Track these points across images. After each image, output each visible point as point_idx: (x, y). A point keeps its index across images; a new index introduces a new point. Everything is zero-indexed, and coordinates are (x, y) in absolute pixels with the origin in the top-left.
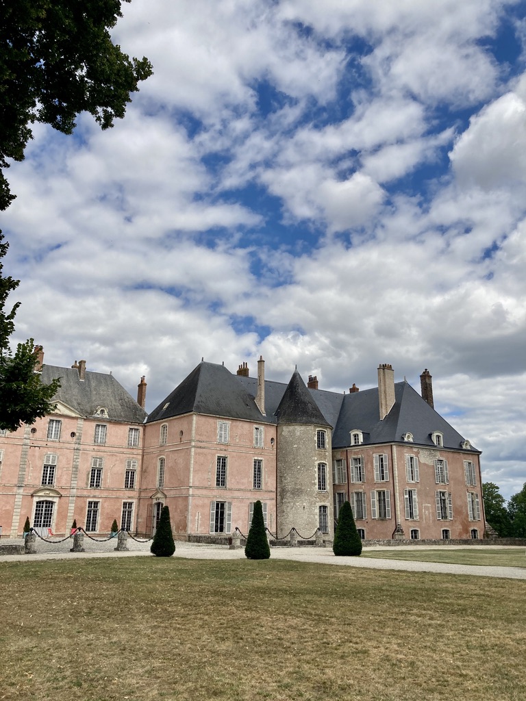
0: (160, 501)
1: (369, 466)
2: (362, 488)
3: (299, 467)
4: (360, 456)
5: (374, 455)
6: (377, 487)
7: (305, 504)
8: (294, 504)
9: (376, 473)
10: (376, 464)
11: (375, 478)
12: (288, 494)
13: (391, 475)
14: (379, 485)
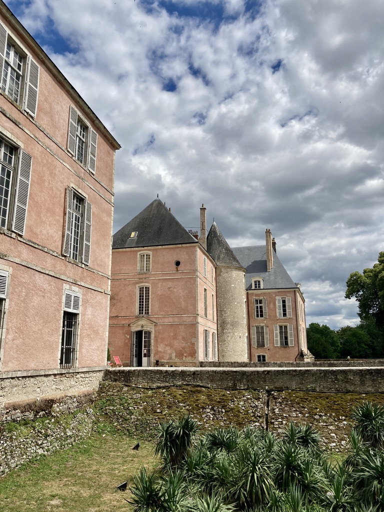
0: (144, 329)
1: (272, 306)
2: (264, 323)
3: (236, 303)
4: (261, 298)
5: (277, 298)
6: (280, 322)
7: (240, 334)
8: (234, 334)
9: (279, 312)
10: (279, 304)
11: (278, 315)
12: (229, 326)
13: (294, 313)
14: (282, 321)
